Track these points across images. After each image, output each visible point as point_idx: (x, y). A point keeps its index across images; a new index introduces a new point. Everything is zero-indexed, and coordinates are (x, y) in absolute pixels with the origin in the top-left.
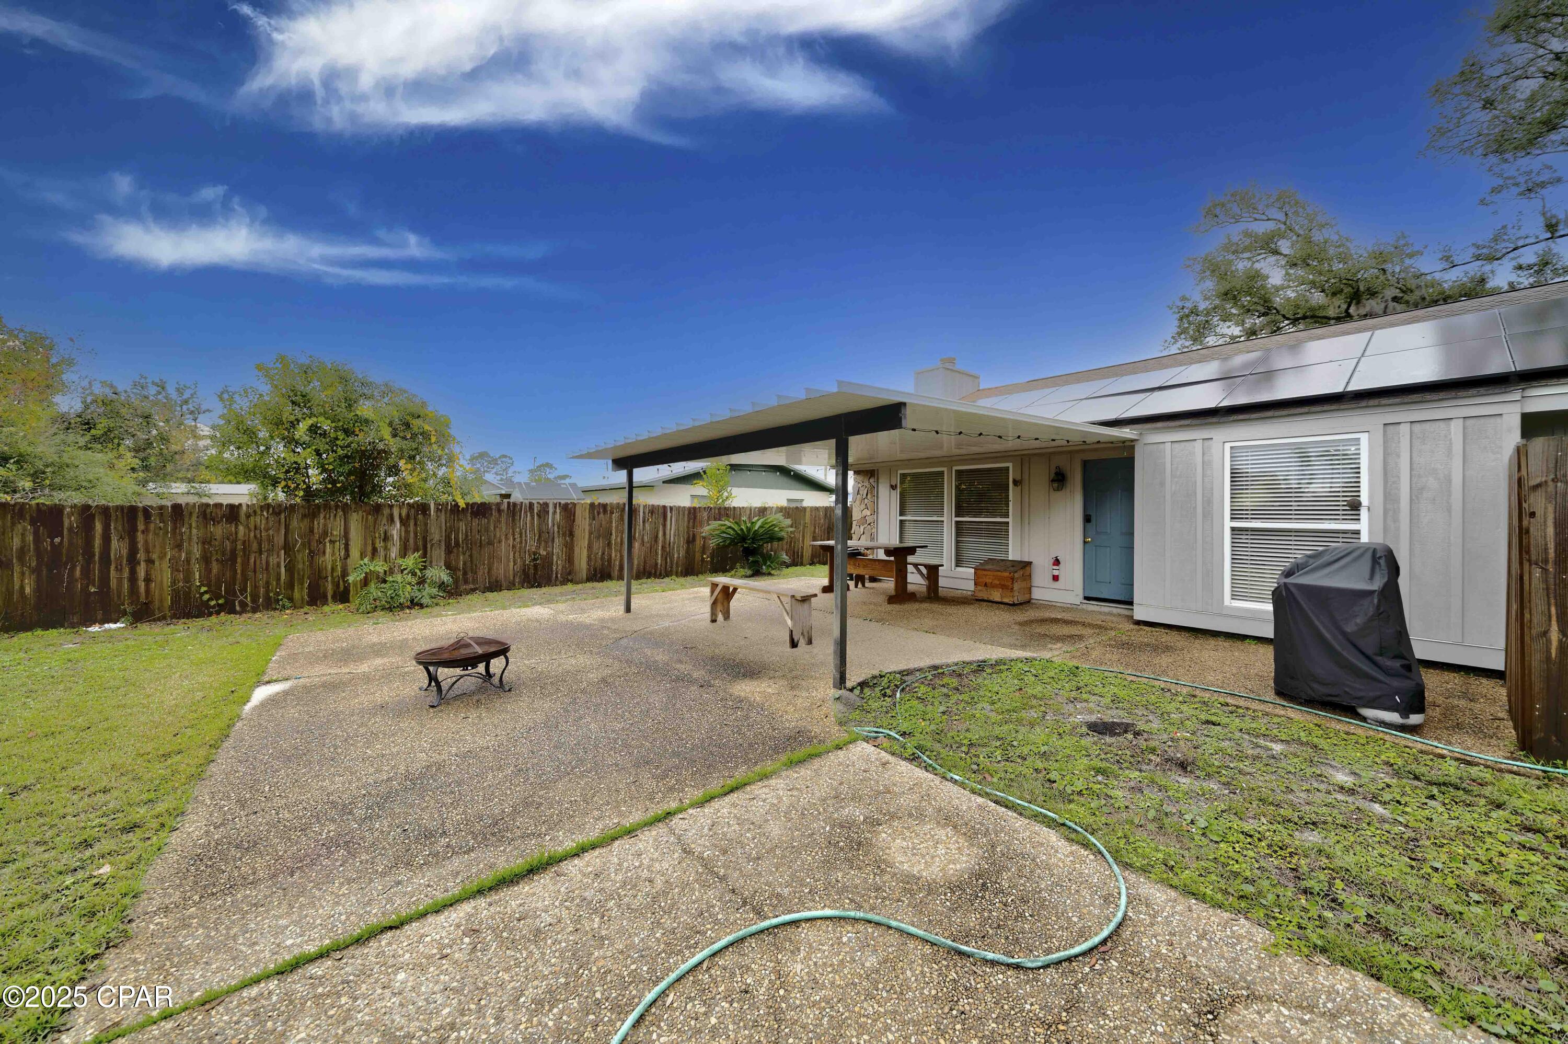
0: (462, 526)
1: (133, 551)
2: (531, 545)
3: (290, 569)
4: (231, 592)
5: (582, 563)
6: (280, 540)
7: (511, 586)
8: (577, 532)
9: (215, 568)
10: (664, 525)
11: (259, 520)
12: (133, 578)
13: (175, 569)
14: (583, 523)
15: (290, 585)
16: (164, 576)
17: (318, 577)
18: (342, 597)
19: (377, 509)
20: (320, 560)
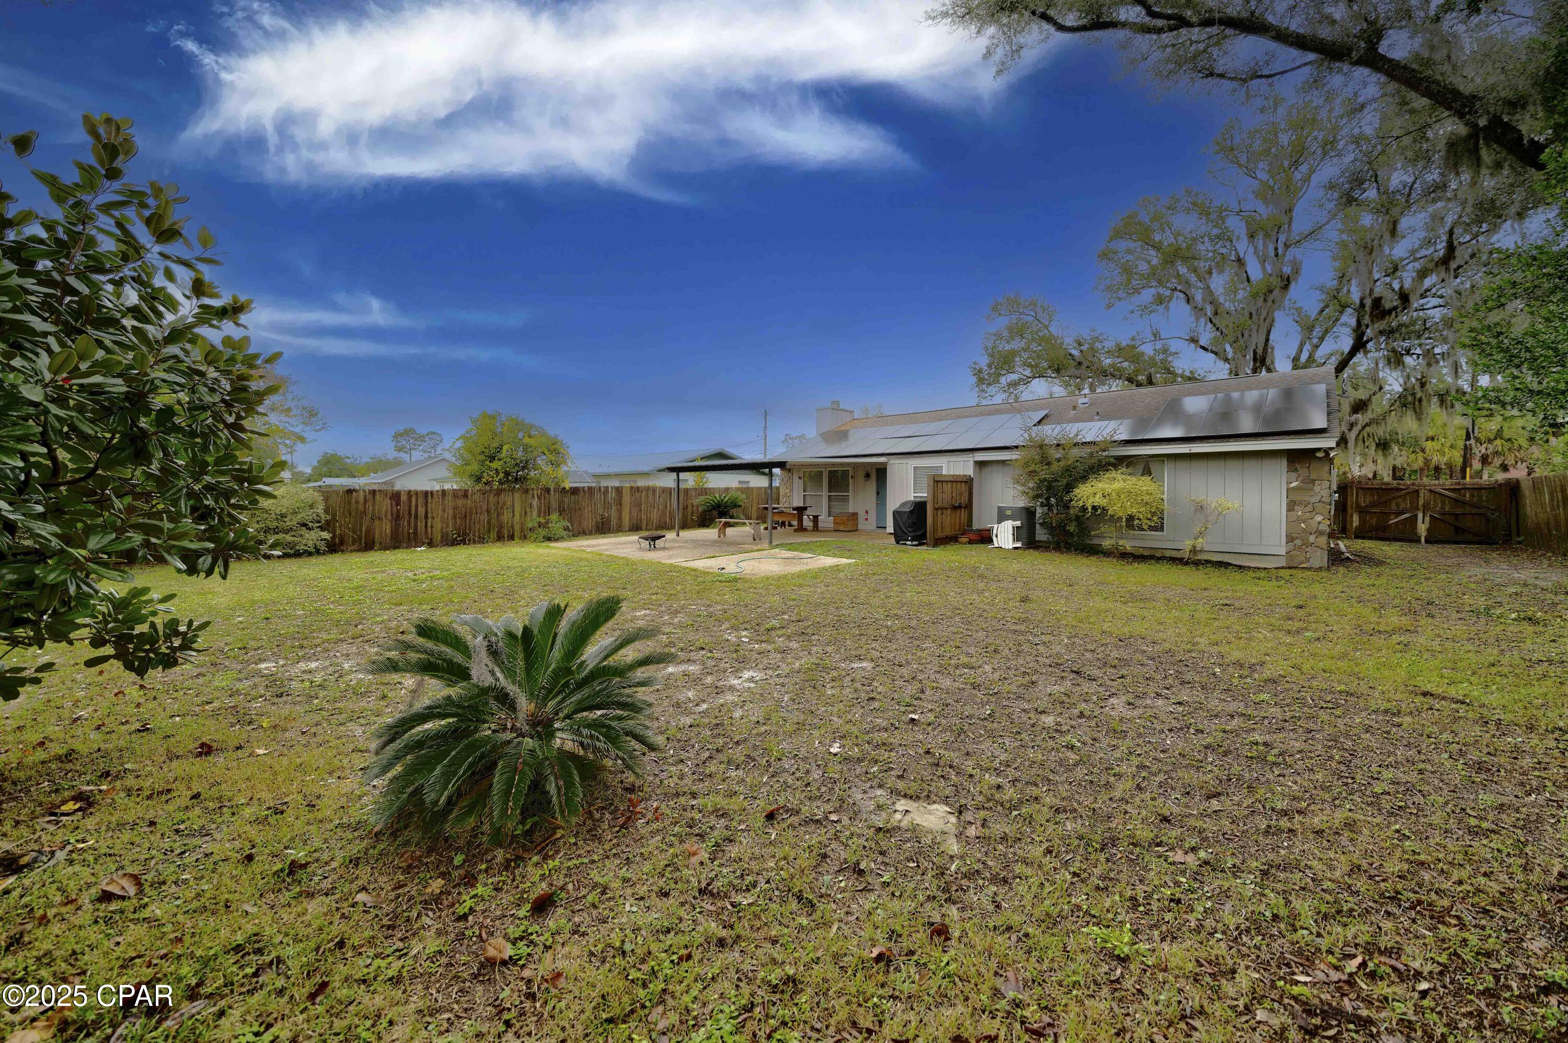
0: (566, 500)
1: (427, 513)
2: (600, 511)
3: (489, 523)
4: (464, 533)
5: (626, 521)
6: (485, 507)
7: (590, 533)
8: (624, 502)
9: (458, 521)
11: (476, 497)
12: (426, 526)
13: (442, 522)
14: (627, 498)
15: (489, 531)
16: (438, 525)
17: (501, 527)
18: (512, 537)
19: (527, 491)
20: (502, 518)
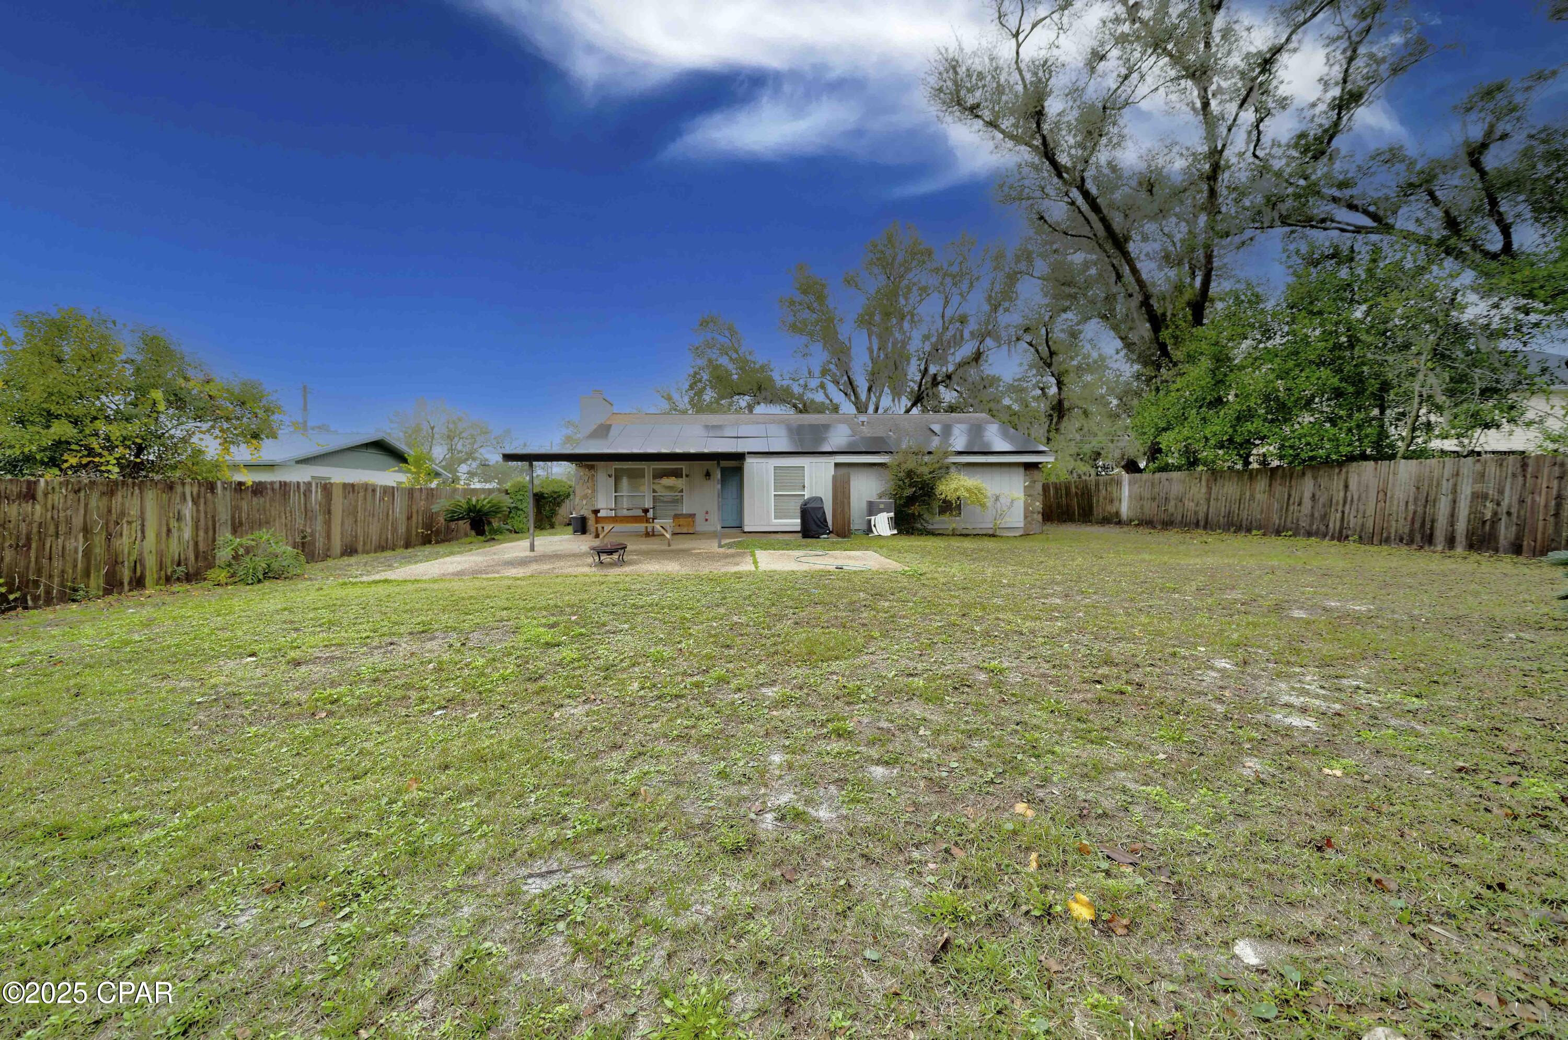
0: (244, 505)
2: (299, 523)
3: (87, 554)
5: (337, 544)
8: (334, 510)
10: (393, 504)
14: (338, 501)
15: (87, 574)
17: (115, 562)
18: (138, 583)
19: (171, 487)
20: (116, 543)
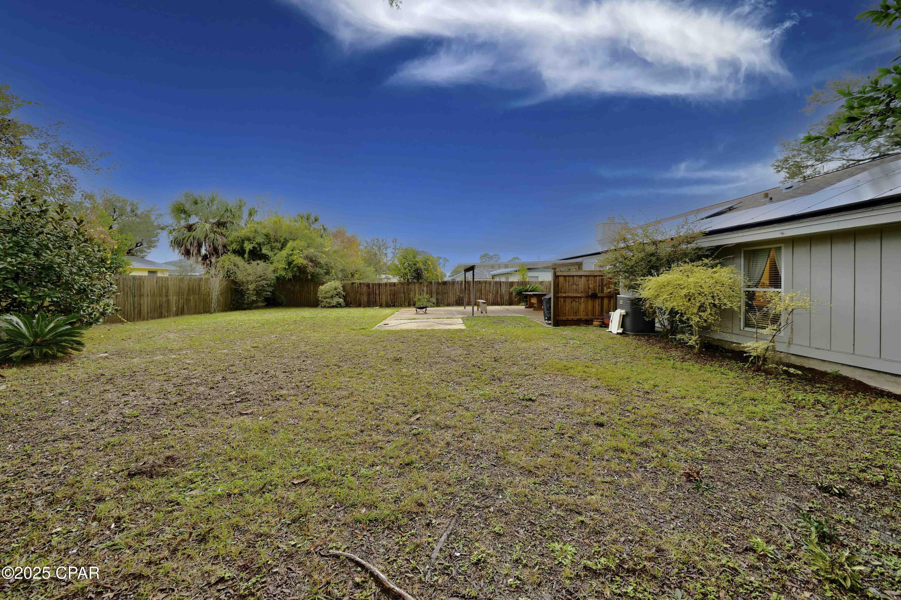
0: (441, 287)
1: (380, 292)
2: (458, 293)
3: (404, 298)
4: (394, 302)
6: (403, 291)
7: (453, 305)
9: (392, 296)
10: (501, 288)
11: (399, 286)
12: (379, 298)
16: (384, 298)
19: (421, 283)
20: (410, 296)
